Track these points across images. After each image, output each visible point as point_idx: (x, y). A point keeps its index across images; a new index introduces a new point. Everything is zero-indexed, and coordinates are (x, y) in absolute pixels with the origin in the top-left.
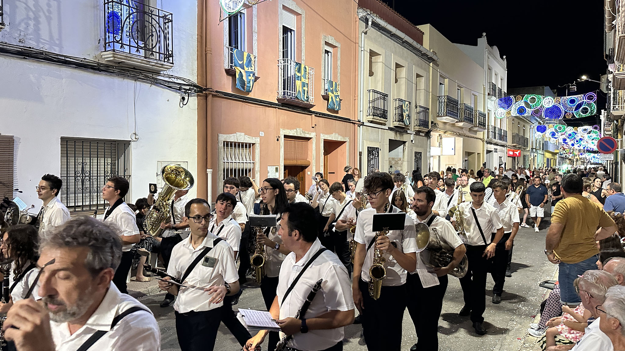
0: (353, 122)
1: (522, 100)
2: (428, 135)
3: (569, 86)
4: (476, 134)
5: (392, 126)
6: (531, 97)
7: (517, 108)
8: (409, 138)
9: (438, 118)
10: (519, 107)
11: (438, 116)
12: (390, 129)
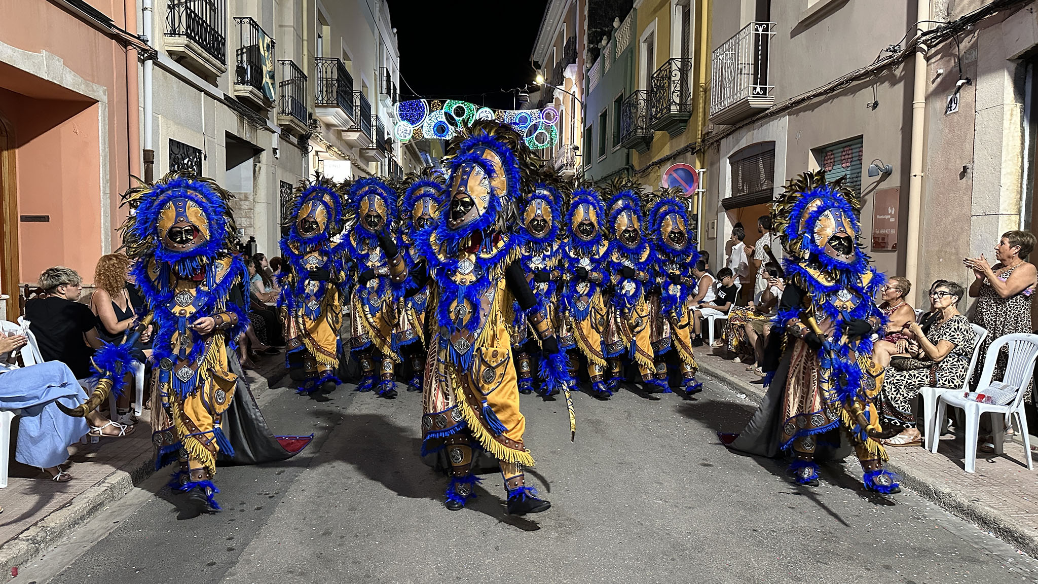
0: (123, 35)
1: (442, 109)
2: (303, 145)
3: (518, 92)
4: (367, 166)
5: (231, 95)
6: (457, 105)
7: (433, 124)
8: (268, 140)
9: (318, 110)
10: (436, 121)
11: (317, 106)
12: (228, 101)
